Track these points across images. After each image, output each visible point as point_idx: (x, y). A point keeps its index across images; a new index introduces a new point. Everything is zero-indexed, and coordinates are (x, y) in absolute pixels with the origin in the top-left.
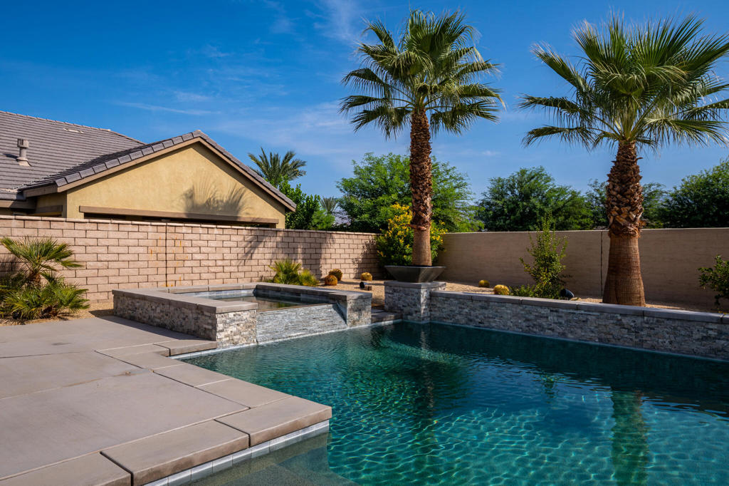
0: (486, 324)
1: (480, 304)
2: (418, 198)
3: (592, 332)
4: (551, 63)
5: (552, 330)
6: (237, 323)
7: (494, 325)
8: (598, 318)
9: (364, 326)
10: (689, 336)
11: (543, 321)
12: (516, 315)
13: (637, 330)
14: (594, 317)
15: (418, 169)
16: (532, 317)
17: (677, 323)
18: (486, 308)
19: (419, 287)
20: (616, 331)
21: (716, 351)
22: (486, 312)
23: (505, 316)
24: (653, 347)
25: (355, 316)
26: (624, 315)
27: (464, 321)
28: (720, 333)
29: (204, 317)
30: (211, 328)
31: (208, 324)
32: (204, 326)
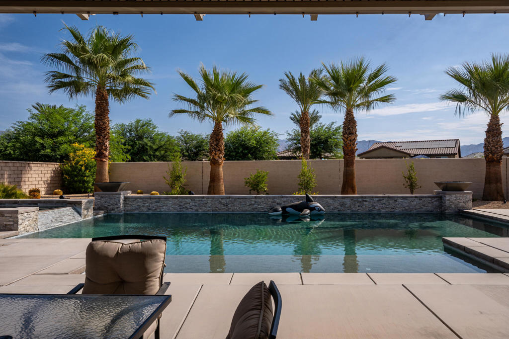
0: (158, 210)
1: (155, 200)
2: (101, 141)
3: (209, 207)
4: (186, 79)
5: (192, 209)
6: (28, 219)
7: (162, 210)
8: (212, 201)
9: (90, 218)
10: (246, 205)
11: (187, 205)
12: (174, 204)
13: (227, 204)
14: (210, 201)
15: (101, 123)
16: (182, 204)
17: (242, 200)
18: (159, 202)
19: (120, 194)
20: (219, 206)
21: (254, 209)
22: (159, 204)
23: (169, 205)
24: (233, 211)
25: (85, 212)
26: (222, 199)
27: (145, 210)
28: (255, 202)
29: (4, 218)
30: (12, 223)
31: (9, 221)
32: (5, 223)
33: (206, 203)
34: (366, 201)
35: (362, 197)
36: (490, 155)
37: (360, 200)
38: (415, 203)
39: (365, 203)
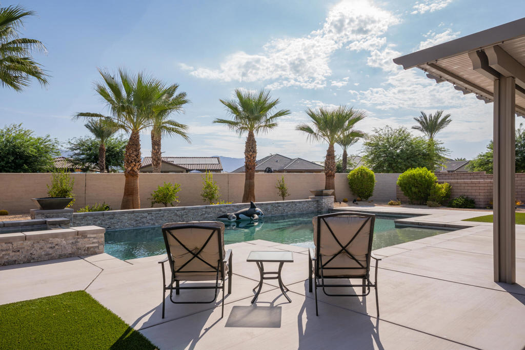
0: (112, 227)
1: (108, 217)
5: (149, 223)
7: (117, 227)
8: (168, 213)
11: (144, 220)
12: (130, 219)
16: (139, 218)
17: (194, 211)
18: (113, 219)
19: (72, 212)
22: (113, 221)
23: (124, 221)
26: (177, 211)
29: (86, 239)
30: (97, 245)
31: (93, 243)
32: (87, 246)
33: (163, 216)
34: (280, 206)
35: (278, 203)
36: (330, 172)
37: (277, 205)
38: (305, 206)
39: (280, 208)
